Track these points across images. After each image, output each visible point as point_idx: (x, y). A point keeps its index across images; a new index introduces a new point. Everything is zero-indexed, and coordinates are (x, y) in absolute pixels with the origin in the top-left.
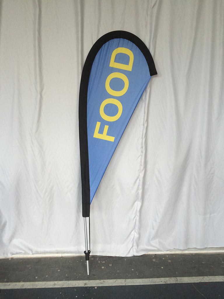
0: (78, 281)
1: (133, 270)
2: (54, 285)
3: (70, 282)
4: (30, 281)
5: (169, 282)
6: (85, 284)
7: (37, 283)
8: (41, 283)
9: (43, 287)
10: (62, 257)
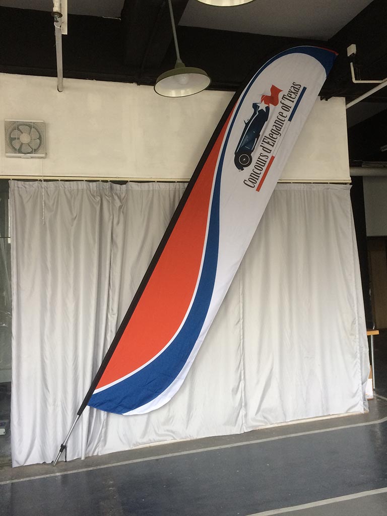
1: (252, 437)
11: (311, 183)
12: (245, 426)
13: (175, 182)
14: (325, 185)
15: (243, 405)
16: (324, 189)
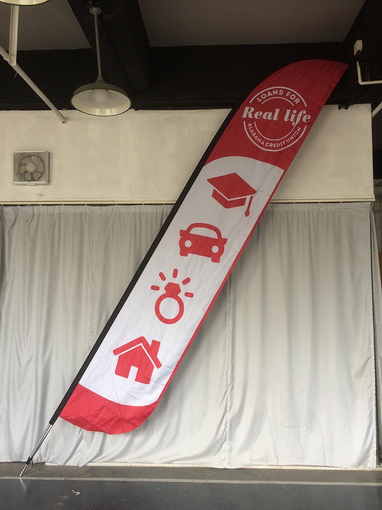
5: (262, 483)
10: (172, 467)
14: (337, 204)
15: (227, 439)
16: (335, 209)
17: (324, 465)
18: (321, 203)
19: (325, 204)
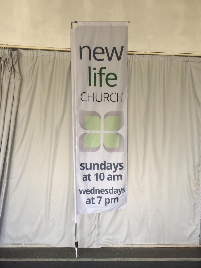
0: (64, 259)
1: (98, 254)
2: (49, 260)
3: (58, 259)
4: (34, 258)
5: (119, 260)
6: (68, 260)
7: (38, 259)
8: (40, 259)
9: (42, 261)
11: (171, 55)
12: (97, 243)
13: (54, 51)
14: (185, 57)
15: (97, 227)
16: (184, 61)
17: (163, 243)
18: (174, 56)
19: (177, 57)
